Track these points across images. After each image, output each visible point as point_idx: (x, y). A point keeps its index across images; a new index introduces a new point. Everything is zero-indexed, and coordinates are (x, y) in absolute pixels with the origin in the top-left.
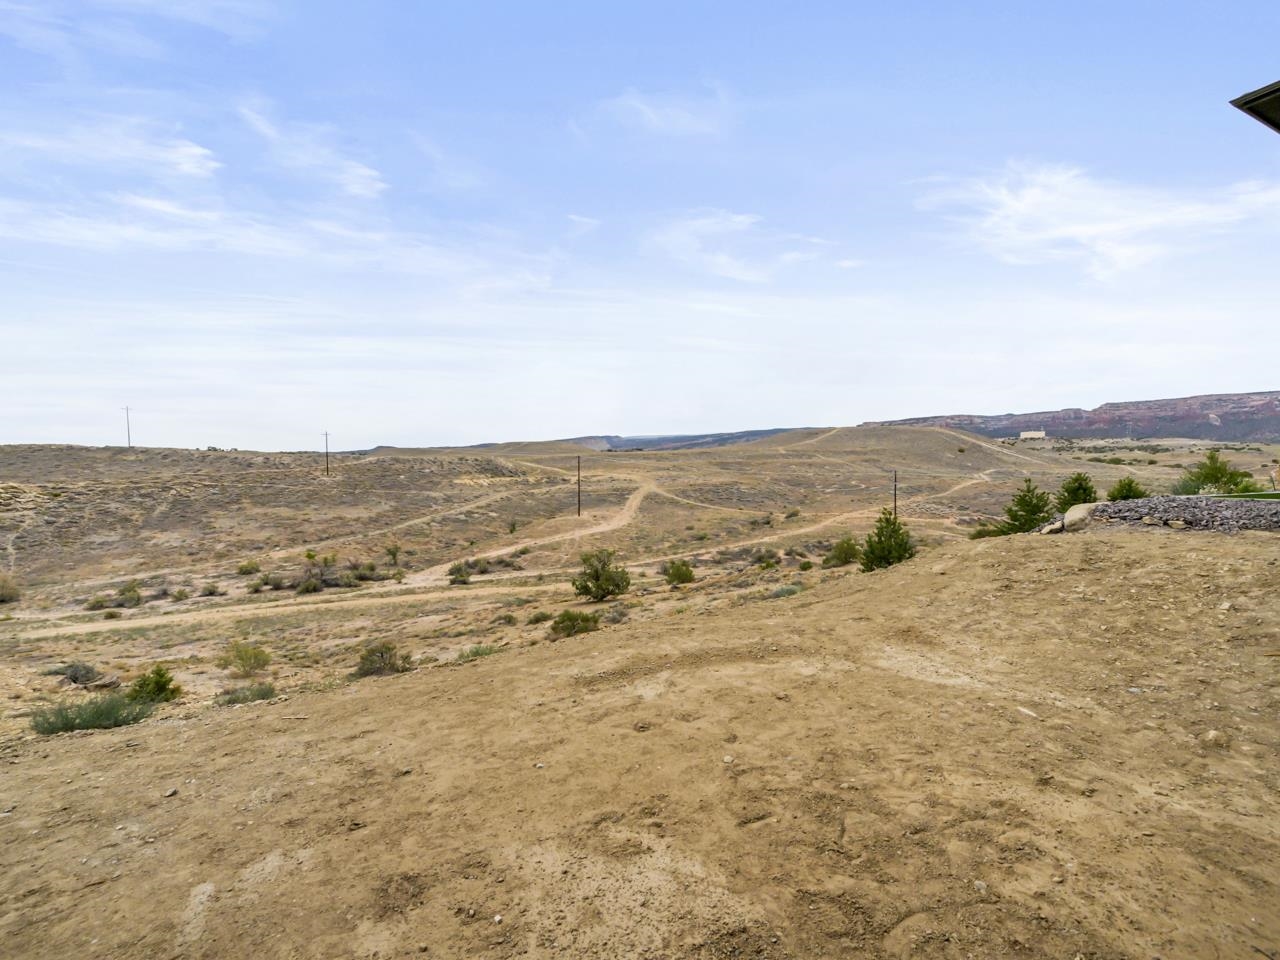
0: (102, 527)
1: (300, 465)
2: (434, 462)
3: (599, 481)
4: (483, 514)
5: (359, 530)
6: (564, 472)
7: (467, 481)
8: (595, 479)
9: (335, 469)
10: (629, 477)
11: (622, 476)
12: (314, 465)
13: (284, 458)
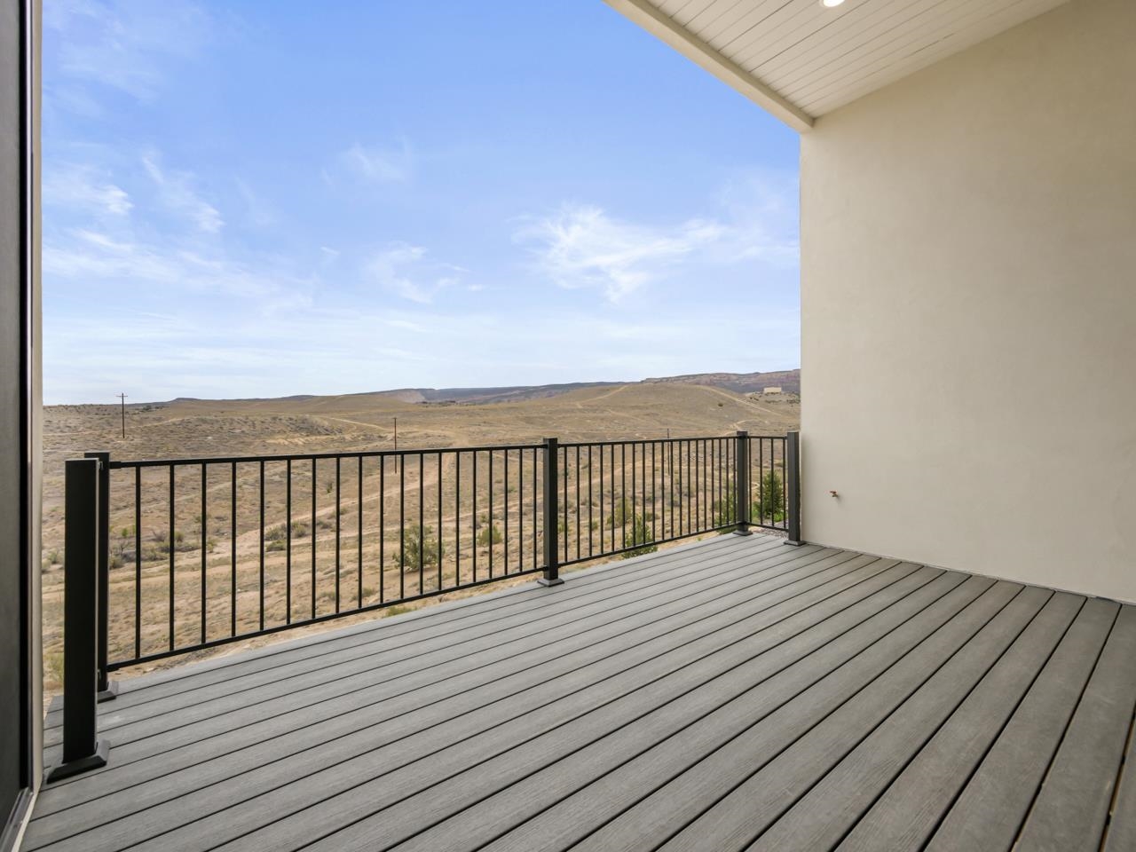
1: (90, 428)
2: (246, 422)
3: (414, 437)
4: (299, 474)
5: (161, 496)
6: (380, 428)
7: (282, 441)
8: (410, 435)
9: (131, 430)
10: (443, 433)
11: (437, 432)
12: (108, 428)
13: (70, 421)
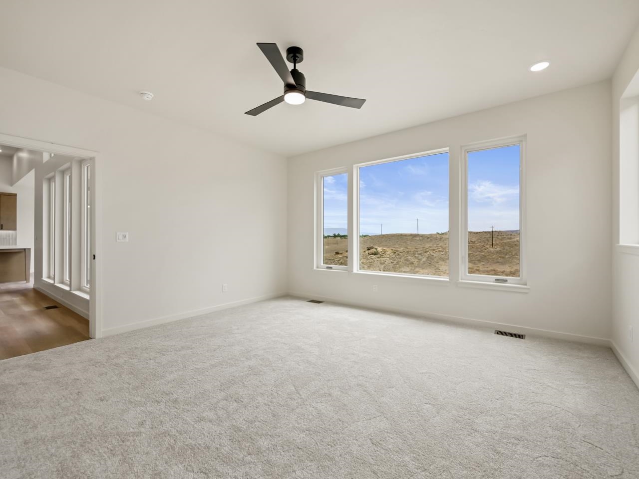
0: (405, 265)
1: (480, 242)
9: (497, 244)
12: (487, 242)
13: (473, 239)
